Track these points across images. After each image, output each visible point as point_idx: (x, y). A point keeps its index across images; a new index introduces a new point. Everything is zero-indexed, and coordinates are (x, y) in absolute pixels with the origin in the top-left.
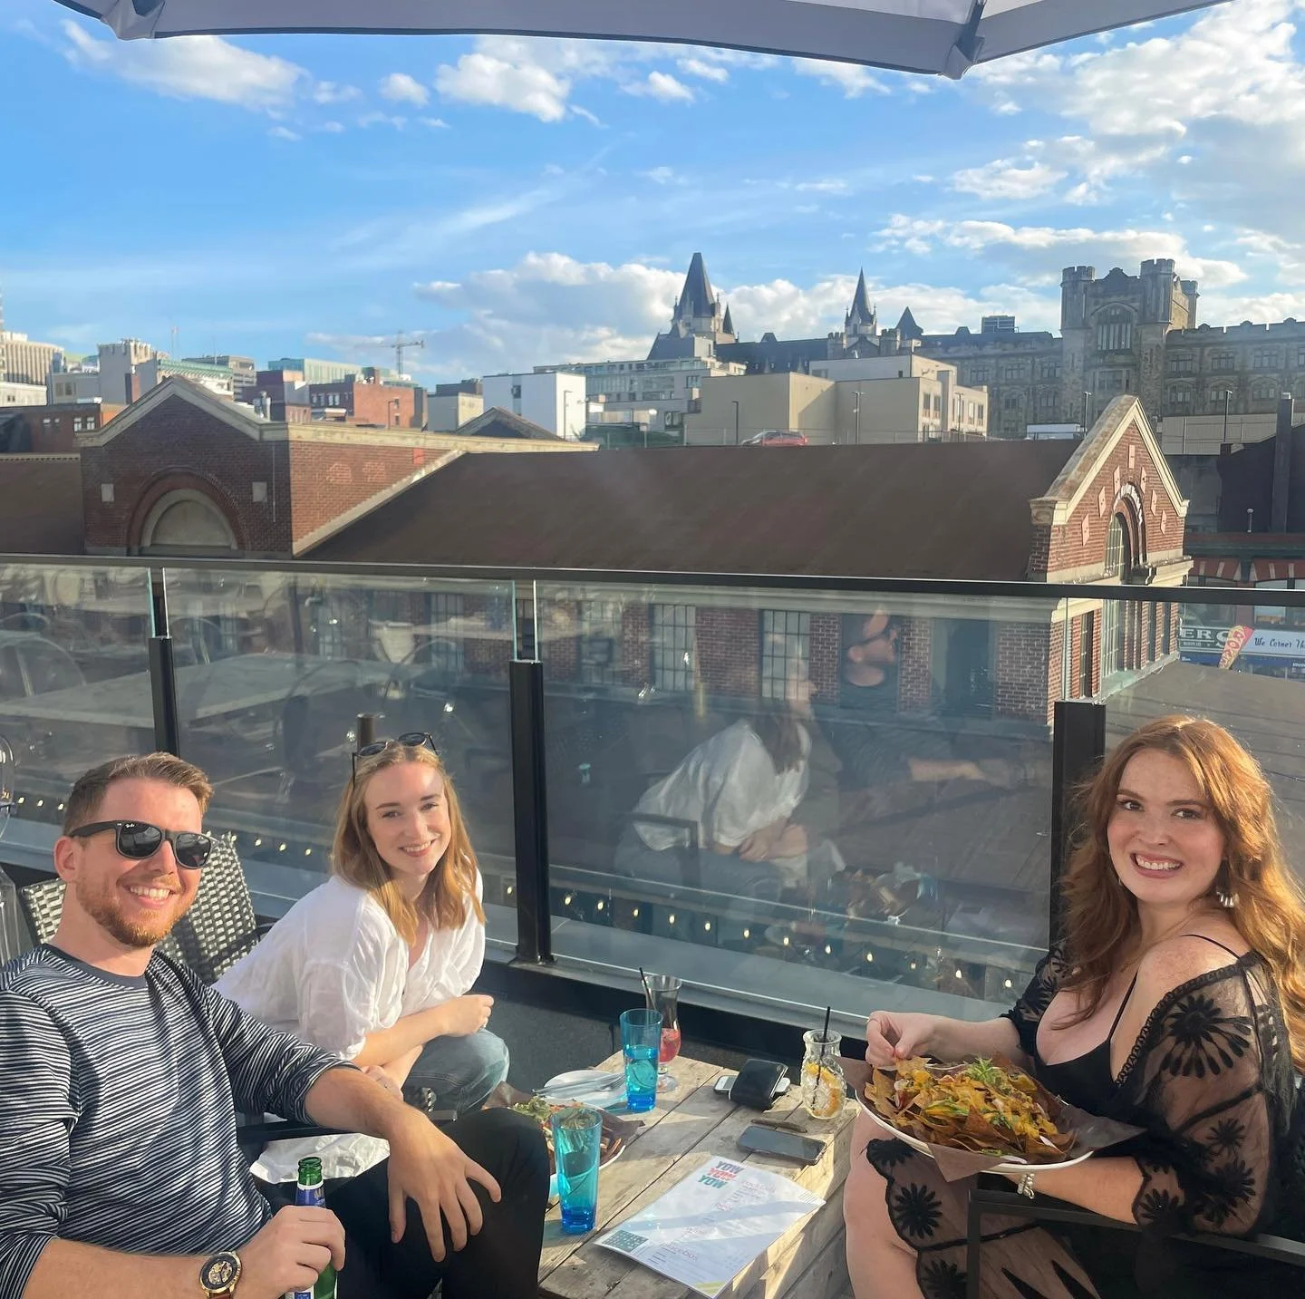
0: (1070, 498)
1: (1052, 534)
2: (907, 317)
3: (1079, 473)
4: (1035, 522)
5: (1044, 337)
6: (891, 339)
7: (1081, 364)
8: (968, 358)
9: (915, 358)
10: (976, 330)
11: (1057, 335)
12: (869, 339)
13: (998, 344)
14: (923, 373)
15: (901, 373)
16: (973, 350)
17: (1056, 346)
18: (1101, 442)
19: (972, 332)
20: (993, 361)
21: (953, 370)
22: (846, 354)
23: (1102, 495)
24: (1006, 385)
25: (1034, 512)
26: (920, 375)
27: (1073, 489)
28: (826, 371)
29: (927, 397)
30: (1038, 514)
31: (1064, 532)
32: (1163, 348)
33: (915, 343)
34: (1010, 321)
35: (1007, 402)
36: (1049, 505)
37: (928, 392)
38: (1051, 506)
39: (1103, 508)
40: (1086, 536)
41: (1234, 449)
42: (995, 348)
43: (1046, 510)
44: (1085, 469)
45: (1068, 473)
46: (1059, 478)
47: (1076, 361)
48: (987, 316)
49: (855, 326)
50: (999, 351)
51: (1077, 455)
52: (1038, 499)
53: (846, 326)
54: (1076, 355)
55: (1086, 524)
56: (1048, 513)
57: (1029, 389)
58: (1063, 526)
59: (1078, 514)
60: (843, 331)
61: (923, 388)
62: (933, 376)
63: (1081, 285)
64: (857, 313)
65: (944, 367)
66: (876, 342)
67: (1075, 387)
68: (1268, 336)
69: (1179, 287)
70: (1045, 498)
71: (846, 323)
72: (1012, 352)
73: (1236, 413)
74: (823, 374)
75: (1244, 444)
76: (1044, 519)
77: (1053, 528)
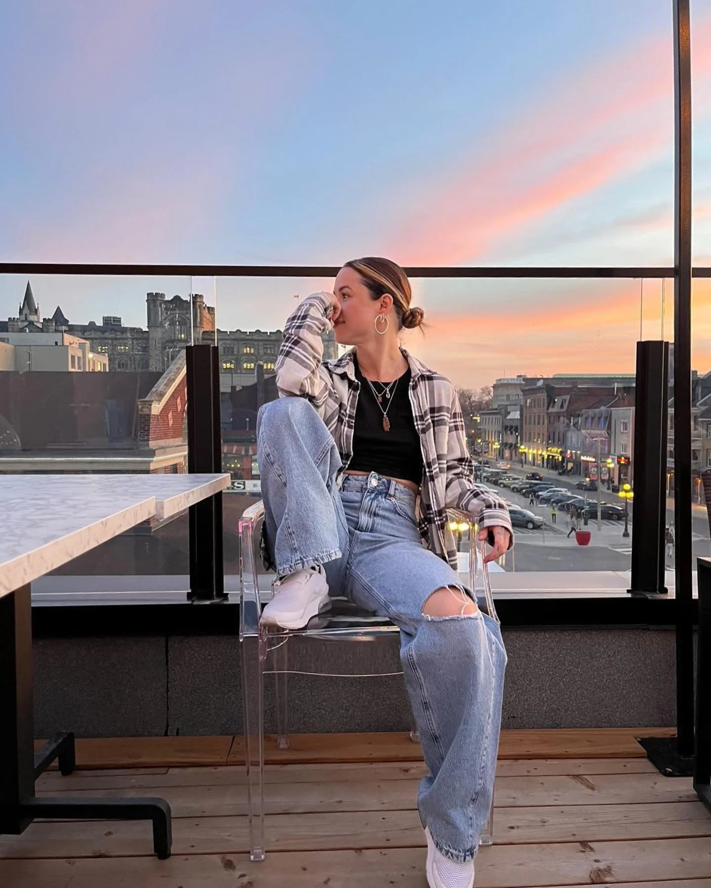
0: (160, 401)
1: (151, 419)
2: (58, 312)
3: (165, 387)
4: (140, 413)
5: (138, 331)
6: (49, 324)
7: (160, 345)
8: (96, 339)
9: (65, 335)
10: (100, 323)
11: (145, 329)
12: (35, 324)
13: (113, 332)
14: (70, 344)
15: (56, 343)
16: (99, 335)
17: (145, 335)
18: (177, 373)
19: (98, 324)
20: (110, 341)
21: (88, 343)
22: (22, 330)
23: (179, 401)
24: (118, 355)
25: (140, 407)
26: (68, 344)
27: (162, 395)
28: (8, 339)
29: (73, 357)
30: (142, 408)
31: (158, 418)
32: (200, 339)
33: (64, 328)
34: (118, 320)
35: (119, 364)
36: (148, 403)
37: (73, 354)
38: (150, 403)
39: (179, 408)
40: (171, 422)
41: (238, 389)
42: (111, 334)
43: (147, 406)
44: (168, 385)
45: (159, 387)
46: (154, 389)
47: (157, 344)
48: (106, 316)
49: (26, 315)
50: (113, 336)
51: (163, 378)
52: (142, 400)
53: (20, 315)
54: (157, 341)
55: (170, 415)
56: (148, 408)
57: (131, 358)
58: (157, 416)
59: (165, 409)
60: (18, 317)
61: (70, 353)
62: (76, 346)
63: (158, 303)
64: (26, 306)
65: (83, 341)
66: (40, 326)
67: (157, 357)
68: (248, 338)
69: (206, 309)
70: (147, 399)
71: (20, 313)
72: (121, 337)
73: (236, 373)
74: (6, 341)
75: (243, 387)
76: (146, 411)
77: (151, 416)
